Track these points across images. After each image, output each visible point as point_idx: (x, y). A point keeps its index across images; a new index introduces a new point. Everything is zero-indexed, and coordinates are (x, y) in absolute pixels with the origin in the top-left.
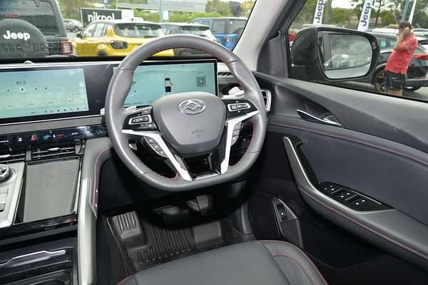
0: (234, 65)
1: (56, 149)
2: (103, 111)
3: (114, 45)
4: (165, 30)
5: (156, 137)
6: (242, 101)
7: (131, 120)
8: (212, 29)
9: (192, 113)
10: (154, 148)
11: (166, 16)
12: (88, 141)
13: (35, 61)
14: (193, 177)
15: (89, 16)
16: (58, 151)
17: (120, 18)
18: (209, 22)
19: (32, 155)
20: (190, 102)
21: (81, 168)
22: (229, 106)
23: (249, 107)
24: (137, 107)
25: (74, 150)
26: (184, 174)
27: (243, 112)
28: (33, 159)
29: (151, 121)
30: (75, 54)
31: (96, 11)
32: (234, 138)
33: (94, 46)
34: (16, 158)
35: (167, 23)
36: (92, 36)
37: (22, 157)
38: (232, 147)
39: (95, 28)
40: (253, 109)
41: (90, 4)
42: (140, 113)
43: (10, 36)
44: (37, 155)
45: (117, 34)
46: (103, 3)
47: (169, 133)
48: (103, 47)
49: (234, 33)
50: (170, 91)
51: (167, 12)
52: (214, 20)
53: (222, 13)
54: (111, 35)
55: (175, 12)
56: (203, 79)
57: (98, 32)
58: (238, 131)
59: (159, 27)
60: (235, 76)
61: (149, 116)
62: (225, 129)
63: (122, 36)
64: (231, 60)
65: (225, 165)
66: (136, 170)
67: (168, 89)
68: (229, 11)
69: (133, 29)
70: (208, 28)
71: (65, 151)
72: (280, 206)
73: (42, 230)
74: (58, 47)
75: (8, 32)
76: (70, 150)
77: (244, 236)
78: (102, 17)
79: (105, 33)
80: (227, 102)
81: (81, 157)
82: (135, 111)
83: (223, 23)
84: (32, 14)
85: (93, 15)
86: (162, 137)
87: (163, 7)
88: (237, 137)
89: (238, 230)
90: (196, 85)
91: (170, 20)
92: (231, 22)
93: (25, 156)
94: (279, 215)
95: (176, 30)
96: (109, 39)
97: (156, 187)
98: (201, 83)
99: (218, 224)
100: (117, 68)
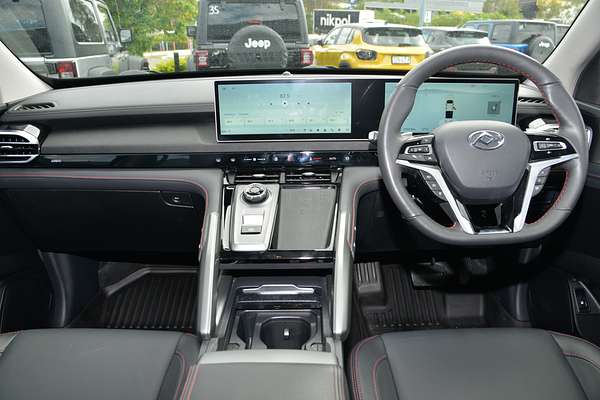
0: (549, 89)
1: (310, 174)
2: (372, 135)
3: (361, 55)
4: (426, 37)
5: (435, 173)
6: (554, 138)
7: (407, 149)
8: (492, 35)
9: (485, 147)
10: (432, 186)
11: (428, 17)
12: (346, 170)
13: (293, 72)
14: (476, 231)
15: (322, 19)
16: (313, 176)
17: (357, 21)
18: (487, 26)
19: (287, 178)
20: (485, 133)
21: (338, 199)
22: (535, 143)
23: (564, 146)
24: (414, 134)
25: (330, 177)
26: (466, 225)
27: (556, 154)
28: (287, 183)
29: (431, 152)
30: (314, 65)
31: (329, 12)
32: (537, 188)
33: (336, 56)
34: (269, 178)
35: (427, 27)
36: (335, 43)
37: (275, 178)
38: (534, 199)
39: (340, 33)
40: (570, 150)
41: (333, 4)
42: (419, 142)
43: (252, 44)
44: (290, 178)
45: (366, 41)
46: (349, 2)
47: (453, 171)
48: (346, 57)
49: (524, 42)
50: (451, 117)
51: (430, 13)
52: (495, 24)
53: (506, 14)
54: (358, 42)
55: (440, 13)
56: (497, 105)
57: (342, 39)
58: (544, 179)
59: (419, 32)
60: (549, 104)
61: (430, 146)
62: (527, 173)
63: (372, 44)
64: (547, 82)
65: (519, 221)
66: (406, 211)
67: (449, 115)
68: (517, 11)
69: (386, 35)
70: (486, 35)
71: (318, 177)
72: (581, 293)
73: (287, 261)
74: (298, 56)
75: (250, 40)
76: (324, 177)
77: (517, 323)
78: (337, 19)
79: (351, 40)
80: (532, 138)
81: (338, 186)
82: (412, 138)
83: (509, 27)
84: (276, 18)
85: (326, 17)
86: (443, 174)
87: (425, 6)
88: (541, 186)
89: (509, 311)
90: (486, 111)
91: (433, 23)
92: (521, 27)
93: (278, 178)
94: (577, 304)
95: (440, 37)
96: (354, 48)
97: (427, 234)
98: (493, 110)
99: (481, 297)
100: (398, 84)
